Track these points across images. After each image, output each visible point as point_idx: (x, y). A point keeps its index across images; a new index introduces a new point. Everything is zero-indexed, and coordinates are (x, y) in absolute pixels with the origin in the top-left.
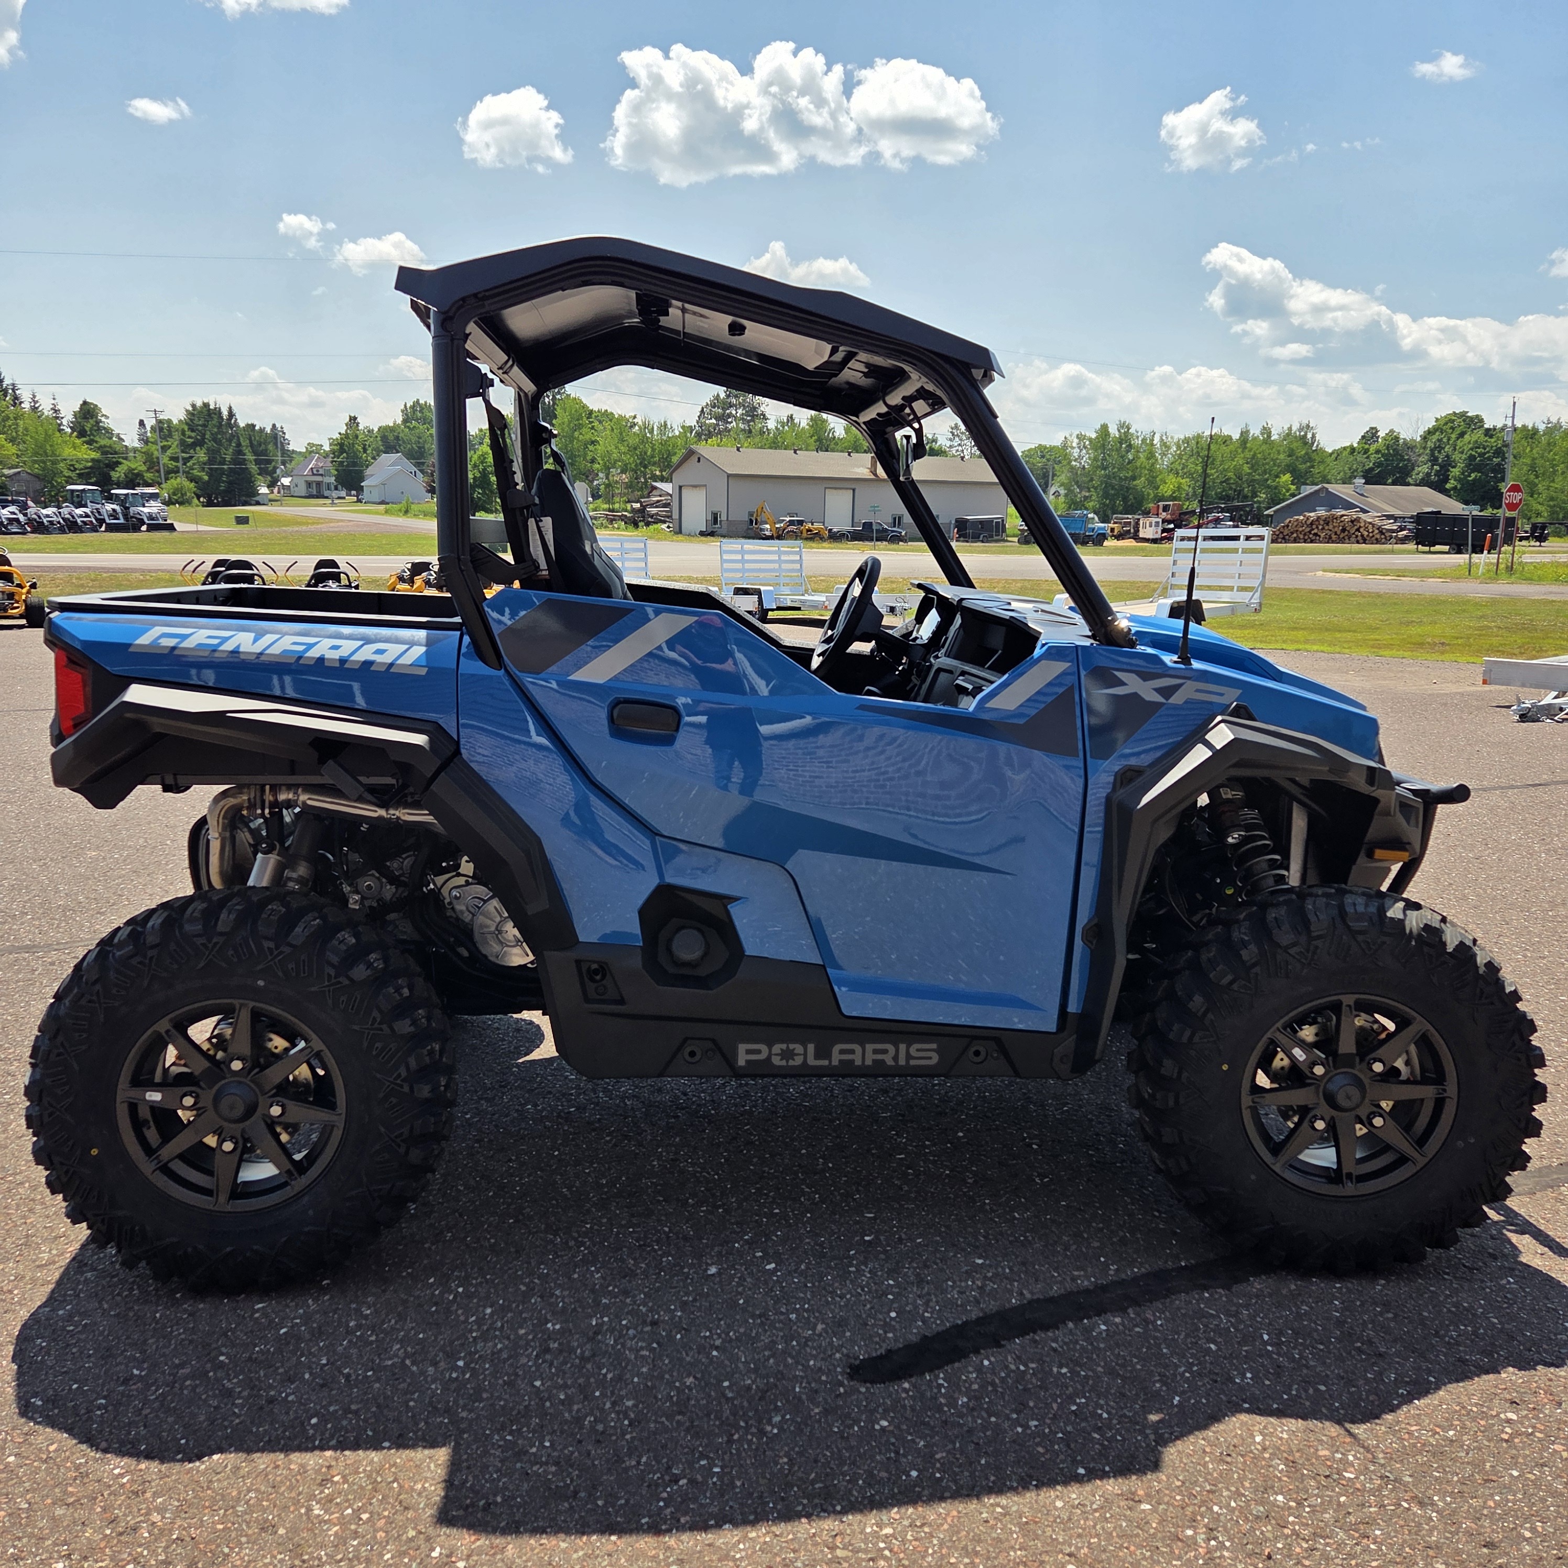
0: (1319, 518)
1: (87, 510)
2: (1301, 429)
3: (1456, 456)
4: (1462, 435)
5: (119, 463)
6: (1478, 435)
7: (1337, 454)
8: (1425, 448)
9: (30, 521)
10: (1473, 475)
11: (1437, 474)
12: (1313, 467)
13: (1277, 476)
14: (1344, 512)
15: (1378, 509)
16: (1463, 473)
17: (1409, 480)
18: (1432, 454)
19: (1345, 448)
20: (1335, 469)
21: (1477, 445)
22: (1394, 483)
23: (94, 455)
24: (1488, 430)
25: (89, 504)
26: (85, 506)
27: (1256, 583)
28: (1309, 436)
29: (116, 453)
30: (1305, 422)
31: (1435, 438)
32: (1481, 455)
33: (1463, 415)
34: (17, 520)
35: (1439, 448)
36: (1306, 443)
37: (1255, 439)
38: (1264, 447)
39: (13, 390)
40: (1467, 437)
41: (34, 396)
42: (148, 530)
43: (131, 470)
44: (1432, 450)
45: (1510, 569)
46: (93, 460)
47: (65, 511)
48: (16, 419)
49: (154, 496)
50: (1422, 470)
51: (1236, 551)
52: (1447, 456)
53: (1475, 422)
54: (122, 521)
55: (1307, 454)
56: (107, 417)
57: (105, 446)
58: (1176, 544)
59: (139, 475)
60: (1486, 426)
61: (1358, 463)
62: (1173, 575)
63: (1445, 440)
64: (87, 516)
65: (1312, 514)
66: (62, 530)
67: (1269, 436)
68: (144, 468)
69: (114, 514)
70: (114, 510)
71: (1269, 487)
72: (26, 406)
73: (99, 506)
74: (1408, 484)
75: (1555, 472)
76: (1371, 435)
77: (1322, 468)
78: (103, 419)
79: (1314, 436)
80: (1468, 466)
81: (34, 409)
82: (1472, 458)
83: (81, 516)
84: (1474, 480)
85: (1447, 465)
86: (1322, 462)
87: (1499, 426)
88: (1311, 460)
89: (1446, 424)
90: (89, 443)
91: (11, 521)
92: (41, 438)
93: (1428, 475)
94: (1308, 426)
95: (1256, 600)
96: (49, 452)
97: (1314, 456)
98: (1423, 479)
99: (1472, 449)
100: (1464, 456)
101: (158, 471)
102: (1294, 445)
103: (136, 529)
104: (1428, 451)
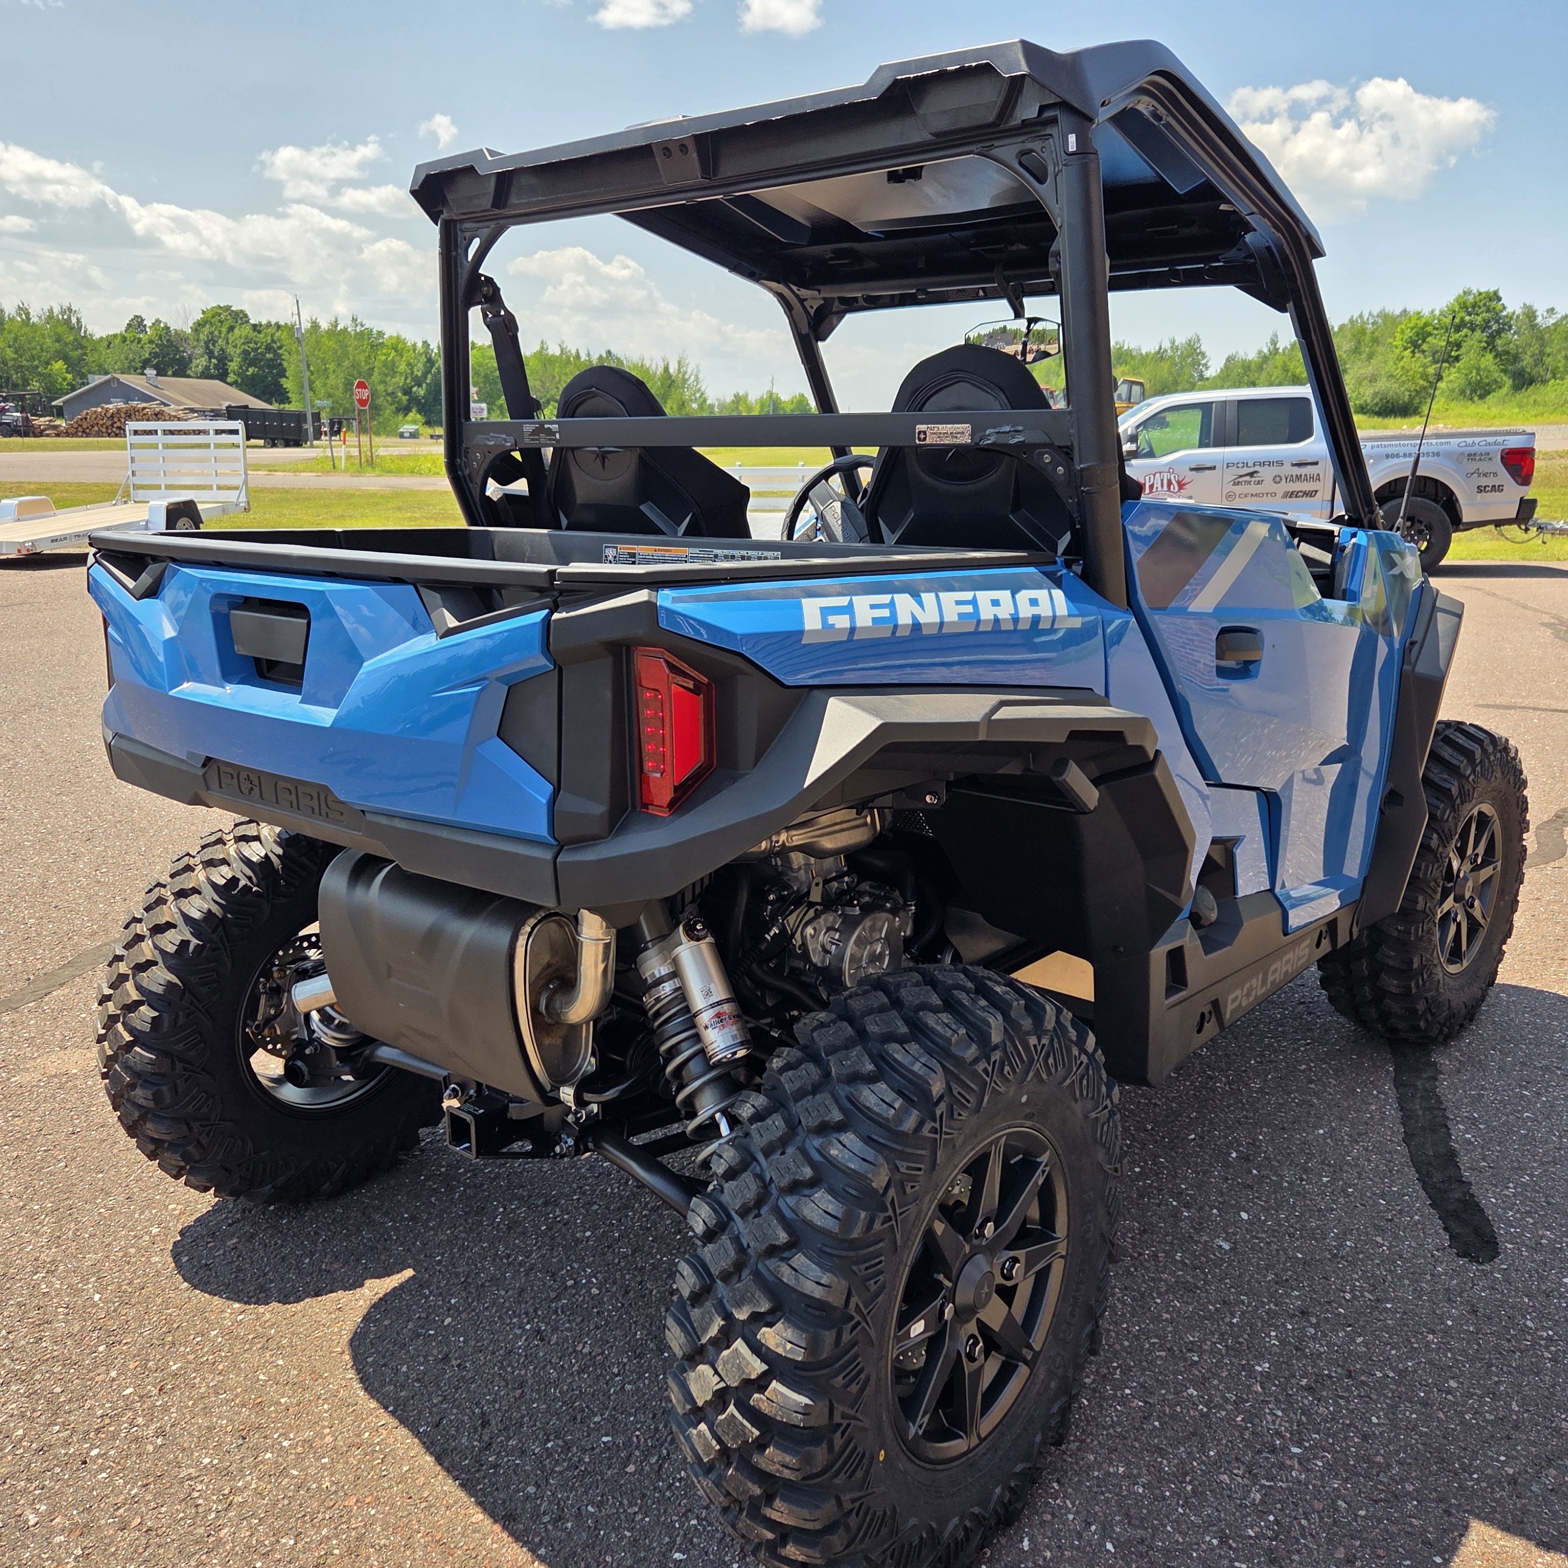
0: (119, 410)
2: (63, 312)
3: (230, 350)
4: (231, 329)
6: (246, 331)
7: (109, 342)
8: (198, 340)
10: (251, 370)
11: (216, 367)
12: (86, 354)
13: (48, 363)
14: (144, 405)
15: (178, 403)
16: (241, 368)
17: (189, 372)
18: (207, 347)
19: (115, 336)
20: (110, 358)
21: (248, 341)
22: (174, 375)
24: (254, 326)
27: (239, 481)
28: (74, 320)
30: (66, 305)
31: (207, 329)
32: (255, 350)
33: (227, 308)
35: (212, 340)
36: (72, 328)
37: (12, 320)
38: (25, 330)
40: (236, 331)
44: (207, 343)
45: (371, 462)
50: (200, 362)
51: (207, 446)
52: (222, 350)
53: (240, 317)
55: (76, 340)
58: (130, 439)
60: (252, 322)
61: (134, 353)
62: (133, 473)
63: (216, 333)
65: (110, 406)
67: (28, 318)
71: (40, 374)
74: (189, 377)
75: (326, 369)
76: (137, 323)
77: (96, 356)
79: (78, 320)
80: (244, 360)
82: (246, 353)
84: (252, 375)
85: (223, 359)
86: (94, 349)
87: (264, 322)
88: (83, 347)
89: (213, 317)
93: (207, 368)
94: (70, 309)
95: (243, 499)
97: (84, 342)
98: (202, 372)
99: (244, 344)
100: (238, 351)
102: (60, 330)
104: (202, 344)
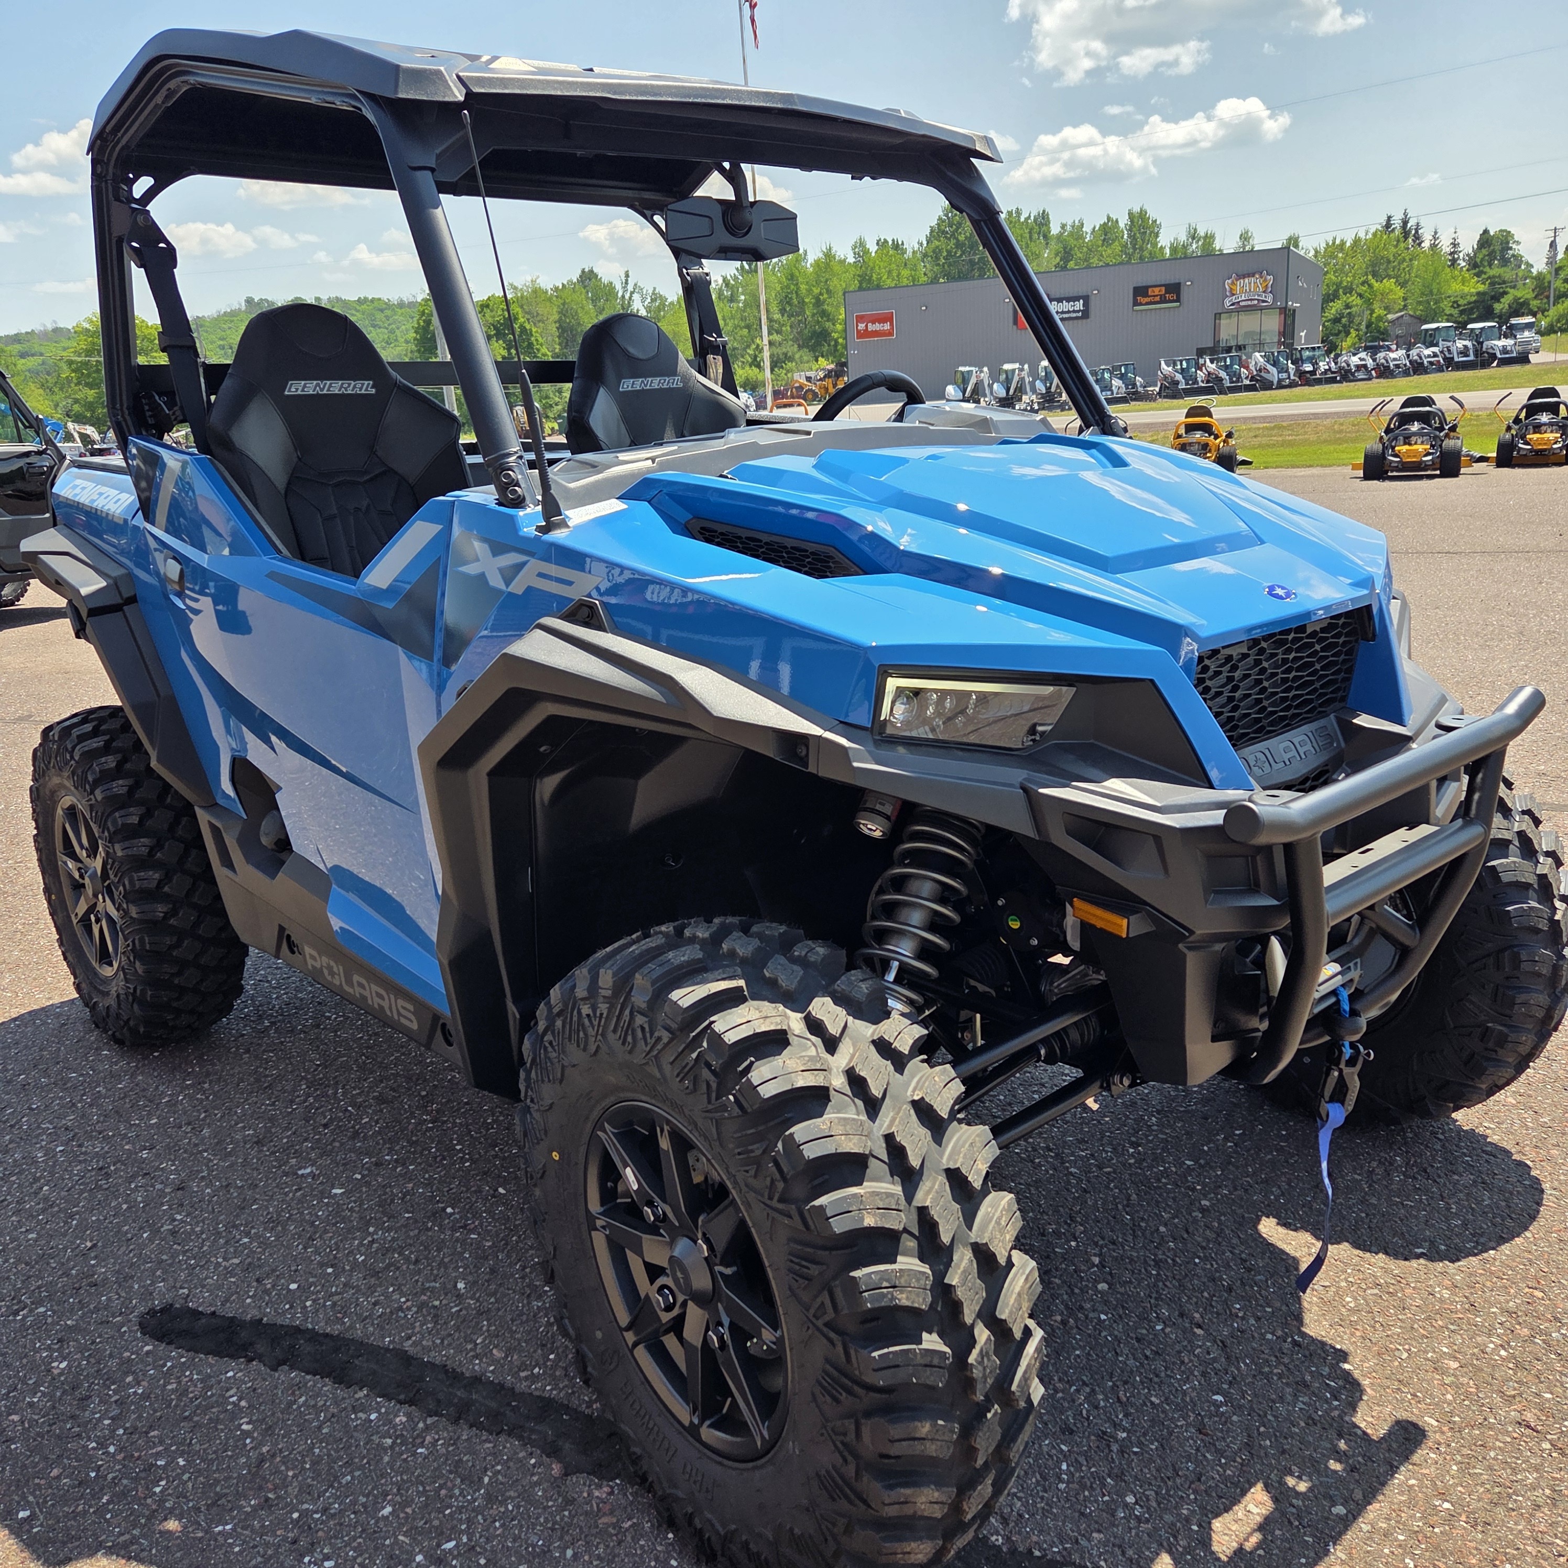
1: (1436, 349)
5: (1505, 293)
9: (1378, 367)
23: (1481, 288)
25: (1441, 343)
26: (1436, 345)
29: (1504, 282)
34: (1365, 366)
39: (1417, 232)
41: (1436, 233)
42: (1498, 366)
43: (1516, 300)
46: (1478, 294)
47: (1414, 353)
48: (1411, 260)
49: (1529, 326)
54: (1472, 358)
56: (1518, 243)
57: (1494, 277)
59: (1526, 303)
64: (1435, 355)
66: (1406, 373)
68: (1531, 295)
69: (1464, 352)
70: (1465, 347)
72: (1426, 245)
73: (1450, 344)
78: (1514, 246)
81: (1433, 246)
83: (1429, 356)
90: (1478, 275)
91: (1358, 367)
92: (1428, 276)
96: (1435, 291)
101: (1548, 297)
103: (1485, 364)
